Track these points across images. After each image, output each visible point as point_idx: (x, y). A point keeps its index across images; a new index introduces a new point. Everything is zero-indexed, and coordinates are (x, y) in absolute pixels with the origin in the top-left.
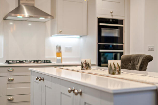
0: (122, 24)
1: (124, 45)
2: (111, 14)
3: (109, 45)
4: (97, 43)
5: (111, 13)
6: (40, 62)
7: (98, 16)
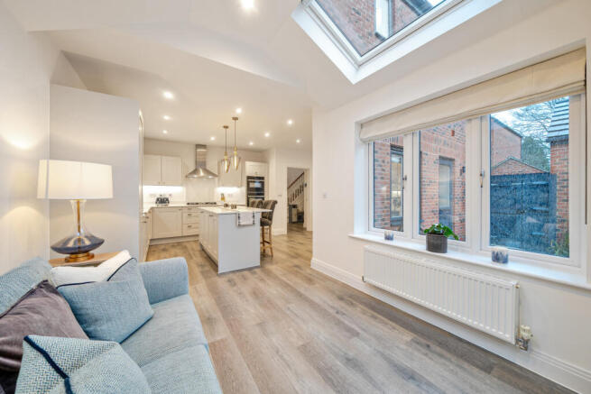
0: (264, 180)
1: (264, 192)
3: (254, 193)
4: (247, 192)
5: (256, 173)
6: (209, 203)
7: (247, 175)
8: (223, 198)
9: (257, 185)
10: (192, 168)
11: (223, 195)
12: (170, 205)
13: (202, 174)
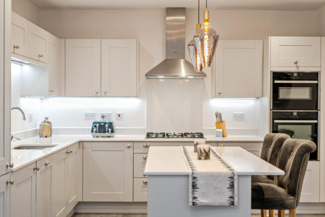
0: (317, 80)
1: (319, 111)
2: (295, 65)
3: (292, 112)
4: (271, 110)
5: (296, 63)
6: (189, 136)
7: (272, 70)
8: (220, 122)
9: (303, 94)
10: (159, 57)
11: (218, 115)
12: (117, 137)
13: (183, 72)
